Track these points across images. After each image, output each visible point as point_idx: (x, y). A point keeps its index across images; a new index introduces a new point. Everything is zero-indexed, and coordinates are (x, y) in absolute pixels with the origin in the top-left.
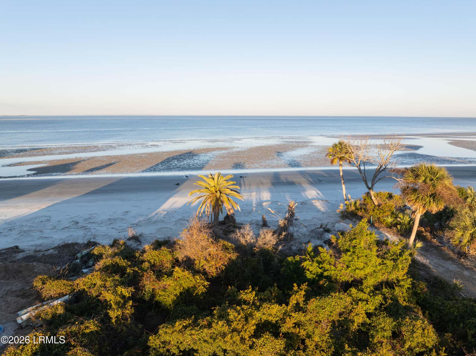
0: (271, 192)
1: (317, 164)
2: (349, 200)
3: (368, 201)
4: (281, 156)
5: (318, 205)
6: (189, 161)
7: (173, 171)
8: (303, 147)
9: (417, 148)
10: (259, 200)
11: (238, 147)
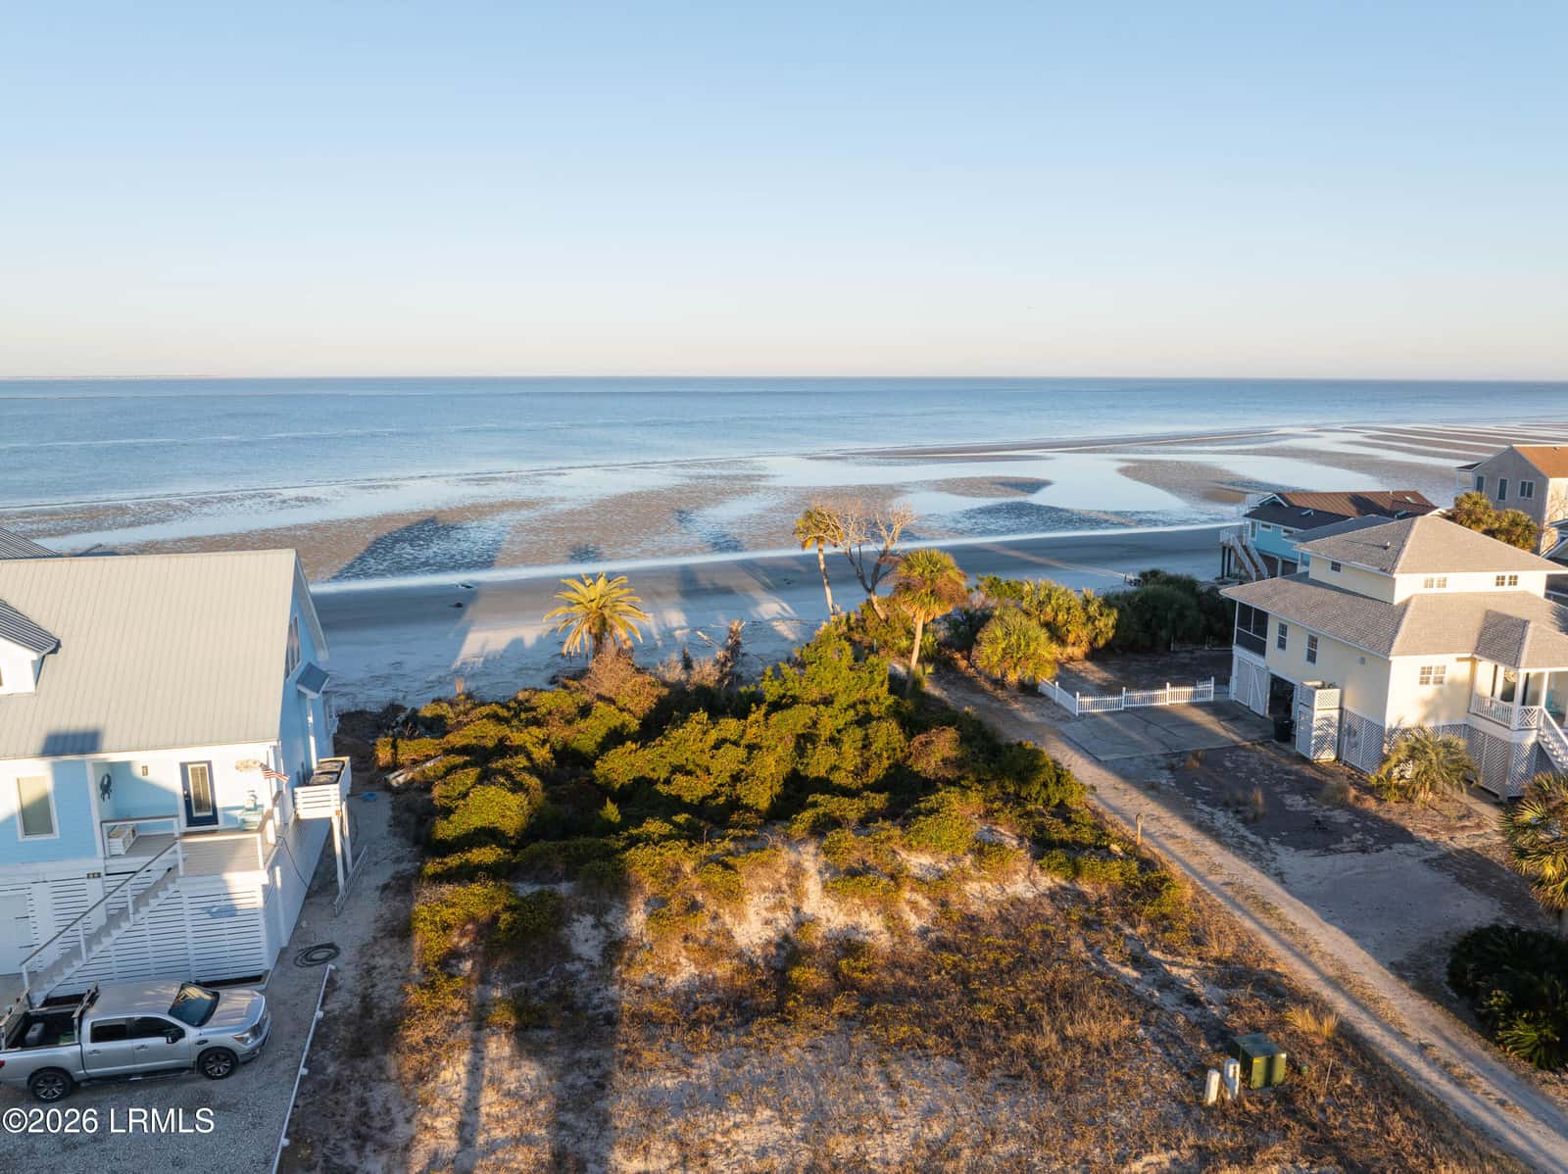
0: (685, 611)
1: (783, 540)
2: (837, 614)
3: (868, 613)
4: (690, 521)
5: (782, 628)
6: (444, 545)
7: (415, 574)
8: (744, 492)
9: (1034, 486)
10: (663, 628)
11: (562, 500)
